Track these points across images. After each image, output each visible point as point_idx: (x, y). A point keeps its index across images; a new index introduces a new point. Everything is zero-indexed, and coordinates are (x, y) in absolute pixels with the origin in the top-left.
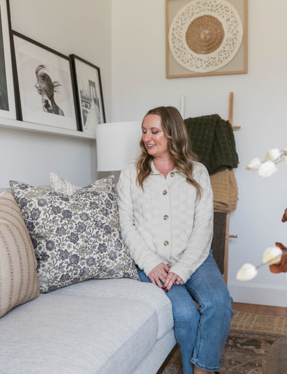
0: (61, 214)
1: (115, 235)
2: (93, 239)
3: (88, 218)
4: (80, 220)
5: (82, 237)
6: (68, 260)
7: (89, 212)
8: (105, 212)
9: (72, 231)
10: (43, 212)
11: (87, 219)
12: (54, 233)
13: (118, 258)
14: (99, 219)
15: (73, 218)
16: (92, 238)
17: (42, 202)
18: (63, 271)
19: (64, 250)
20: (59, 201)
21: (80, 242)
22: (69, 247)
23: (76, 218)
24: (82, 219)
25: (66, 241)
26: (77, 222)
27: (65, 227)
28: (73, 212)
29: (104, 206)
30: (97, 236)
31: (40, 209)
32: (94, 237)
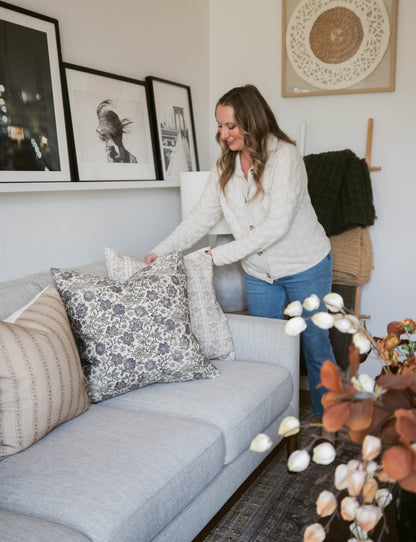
0: (111, 310)
1: (180, 331)
2: (152, 339)
3: (145, 313)
4: (135, 316)
5: (138, 336)
6: (122, 366)
7: (145, 305)
8: (166, 302)
9: (125, 330)
10: (90, 308)
11: (144, 315)
12: (104, 333)
13: (185, 358)
14: (159, 312)
15: (126, 314)
16: (150, 338)
17: (89, 296)
18: (118, 379)
19: (116, 353)
20: (108, 293)
21: (136, 343)
22: (123, 349)
23: (130, 314)
24: (137, 315)
25: (119, 343)
26: (131, 319)
27: (117, 326)
28: (126, 307)
29: (166, 295)
30: (157, 335)
31: (87, 304)
32: (152, 336)
